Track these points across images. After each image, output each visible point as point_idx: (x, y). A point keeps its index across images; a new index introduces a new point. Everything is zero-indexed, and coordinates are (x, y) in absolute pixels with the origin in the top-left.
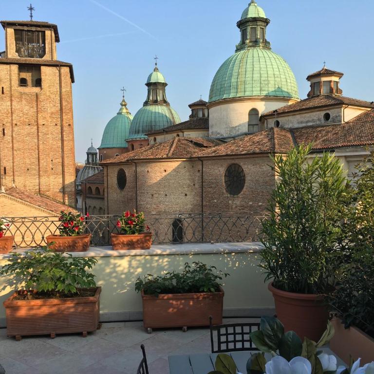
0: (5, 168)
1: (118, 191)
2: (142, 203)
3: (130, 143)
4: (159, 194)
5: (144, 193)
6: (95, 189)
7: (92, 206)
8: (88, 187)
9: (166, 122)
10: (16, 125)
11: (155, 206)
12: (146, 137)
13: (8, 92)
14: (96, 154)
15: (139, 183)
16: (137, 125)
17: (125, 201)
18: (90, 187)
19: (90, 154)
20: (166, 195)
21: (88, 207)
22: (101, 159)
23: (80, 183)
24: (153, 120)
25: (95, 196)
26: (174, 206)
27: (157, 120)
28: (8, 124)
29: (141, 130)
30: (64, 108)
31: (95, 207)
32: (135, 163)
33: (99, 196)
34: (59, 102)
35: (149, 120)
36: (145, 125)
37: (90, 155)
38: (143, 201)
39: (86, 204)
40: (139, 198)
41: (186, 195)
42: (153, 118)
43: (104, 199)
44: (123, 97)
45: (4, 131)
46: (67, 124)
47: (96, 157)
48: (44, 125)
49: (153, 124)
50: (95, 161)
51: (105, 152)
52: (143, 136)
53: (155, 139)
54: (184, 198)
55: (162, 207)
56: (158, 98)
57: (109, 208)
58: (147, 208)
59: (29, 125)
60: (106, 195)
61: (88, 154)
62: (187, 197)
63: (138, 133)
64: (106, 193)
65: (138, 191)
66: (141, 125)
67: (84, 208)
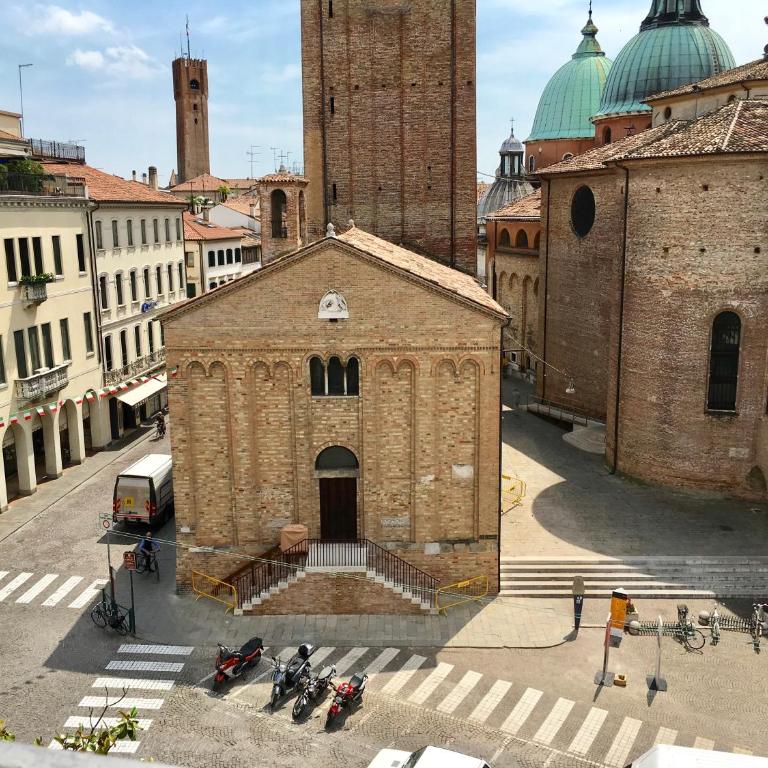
0: (334, 186)
1: (574, 239)
2: (638, 269)
3: (603, 126)
4: (684, 247)
5: (644, 244)
6: (516, 233)
7: (509, 273)
8: (502, 228)
9: (698, 69)
10: (357, 87)
11: (670, 278)
12: (646, 107)
13: (340, 13)
14: (520, 154)
15: (632, 220)
16: (624, 81)
17: (588, 263)
18: (505, 230)
19: (508, 154)
20: (703, 250)
21: (498, 275)
22: (531, 166)
23: (484, 222)
24: (664, 63)
25: (515, 250)
26: (722, 278)
27: (675, 63)
28: (341, 88)
29: (632, 92)
30: (458, 41)
31: (514, 275)
32: (625, 168)
33: (525, 251)
34: (449, 28)
35: (654, 64)
36: (643, 77)
37: (506, 158)
38: (639, 264)
39: (494, 266)
40: (629, 257)
41: (757, 250)
42: (665, 59)
43: (538, 256)
44: (590, 12)
45: (332, 104)
46: (465, 81)
47: (520, 162)
48: (413, 85)
49: (664, 73)
50: (516, 171)
51: (540, 150)
52: (636, 107)
53: (668, 113)
54: (751, 258)
55: (690, 280)
56: (681, 7)
57: (549, 276)
58: (649, 282)
59: (384, 86)
60: (543, 248)
61: (503, 156)
62: (760, 256)
63: (624, 100)
64: (542, 245)
65: (628, 240)
66: (633, 78)
67: (491, 275)
